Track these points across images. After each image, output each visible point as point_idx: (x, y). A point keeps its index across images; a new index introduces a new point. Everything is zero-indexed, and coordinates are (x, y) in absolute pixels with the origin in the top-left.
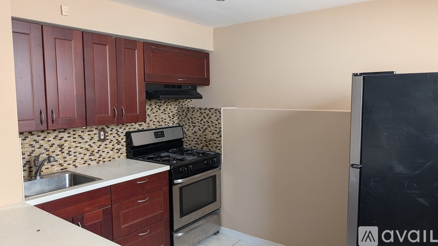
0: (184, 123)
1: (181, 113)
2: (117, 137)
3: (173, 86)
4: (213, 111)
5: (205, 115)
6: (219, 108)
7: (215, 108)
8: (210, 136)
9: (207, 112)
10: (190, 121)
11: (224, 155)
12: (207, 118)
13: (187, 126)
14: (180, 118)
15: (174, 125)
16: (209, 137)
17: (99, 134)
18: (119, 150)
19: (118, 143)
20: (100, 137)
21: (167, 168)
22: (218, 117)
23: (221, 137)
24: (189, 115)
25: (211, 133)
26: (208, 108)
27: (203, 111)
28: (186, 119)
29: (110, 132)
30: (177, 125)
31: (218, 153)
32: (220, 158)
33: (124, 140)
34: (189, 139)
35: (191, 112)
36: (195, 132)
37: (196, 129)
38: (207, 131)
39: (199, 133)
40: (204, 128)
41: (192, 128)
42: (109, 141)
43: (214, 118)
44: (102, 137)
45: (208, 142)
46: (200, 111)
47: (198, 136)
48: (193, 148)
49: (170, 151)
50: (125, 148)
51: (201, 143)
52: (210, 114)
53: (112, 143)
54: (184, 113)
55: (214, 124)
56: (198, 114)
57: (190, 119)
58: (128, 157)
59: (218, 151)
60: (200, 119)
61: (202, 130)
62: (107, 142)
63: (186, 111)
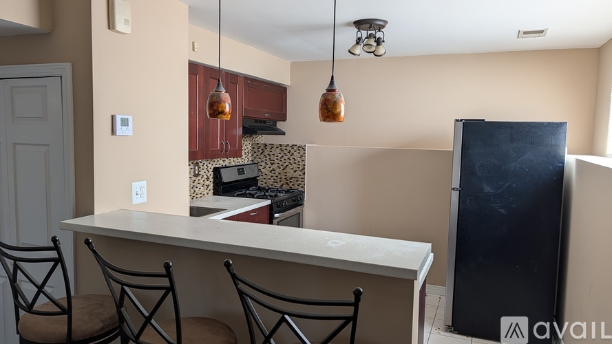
0: (259, 160)
1: (256, 149)
2: (207, 172)
3: (261, 122)
4: (295, 148)
5: (286, 152)
6: (303, 145)
7: (298, 144)
8: (291, 173)
9: (289, 148)
10: (267, 159)
11: (307, 193)
12: (289, 155)
13: (263, 164)
14: (255, 155)
15: (249, 163)
16: (289, 175)
17: (195, 169)
18: (208, 186)
19: (208, 179)
20: (195, 172)
21: (268, 202)
22: (301, 154)
23: (304, 174)
24: (266, 152)
25: (292, 171)
26: (291, 144)
27: (284, 148)
28: (262, 156)
29: (202, 167)
30: (251, 162)
31: (300, 191)
32: (303, 196)
33: (212, 176)
34: (265, 177)
35: (268, 149)
36: (273, 170)
37: (275, 166)
38: (288, 168)
39: (278, 170)
40: (285, 165)
41: (270, 165)
42: (201, 176)
43: (296, 155)
44: (197, 172)
45: (288, 180)
46: (280, 148)
47: (277, 174)
48: (270, 186)
49: (251, 189)
50: (212, 185)
51: (281, 181)
52: (293, 151)
53: (203, 179)
54: (260, 150)
55: (296, 162)
56: (278, 151)
57: (267, 156)
58: (214, 194)
59: (301, 189)
60: (280, 156)
61: (282, 168)
62: (200, 177)
63: (262, 147)
